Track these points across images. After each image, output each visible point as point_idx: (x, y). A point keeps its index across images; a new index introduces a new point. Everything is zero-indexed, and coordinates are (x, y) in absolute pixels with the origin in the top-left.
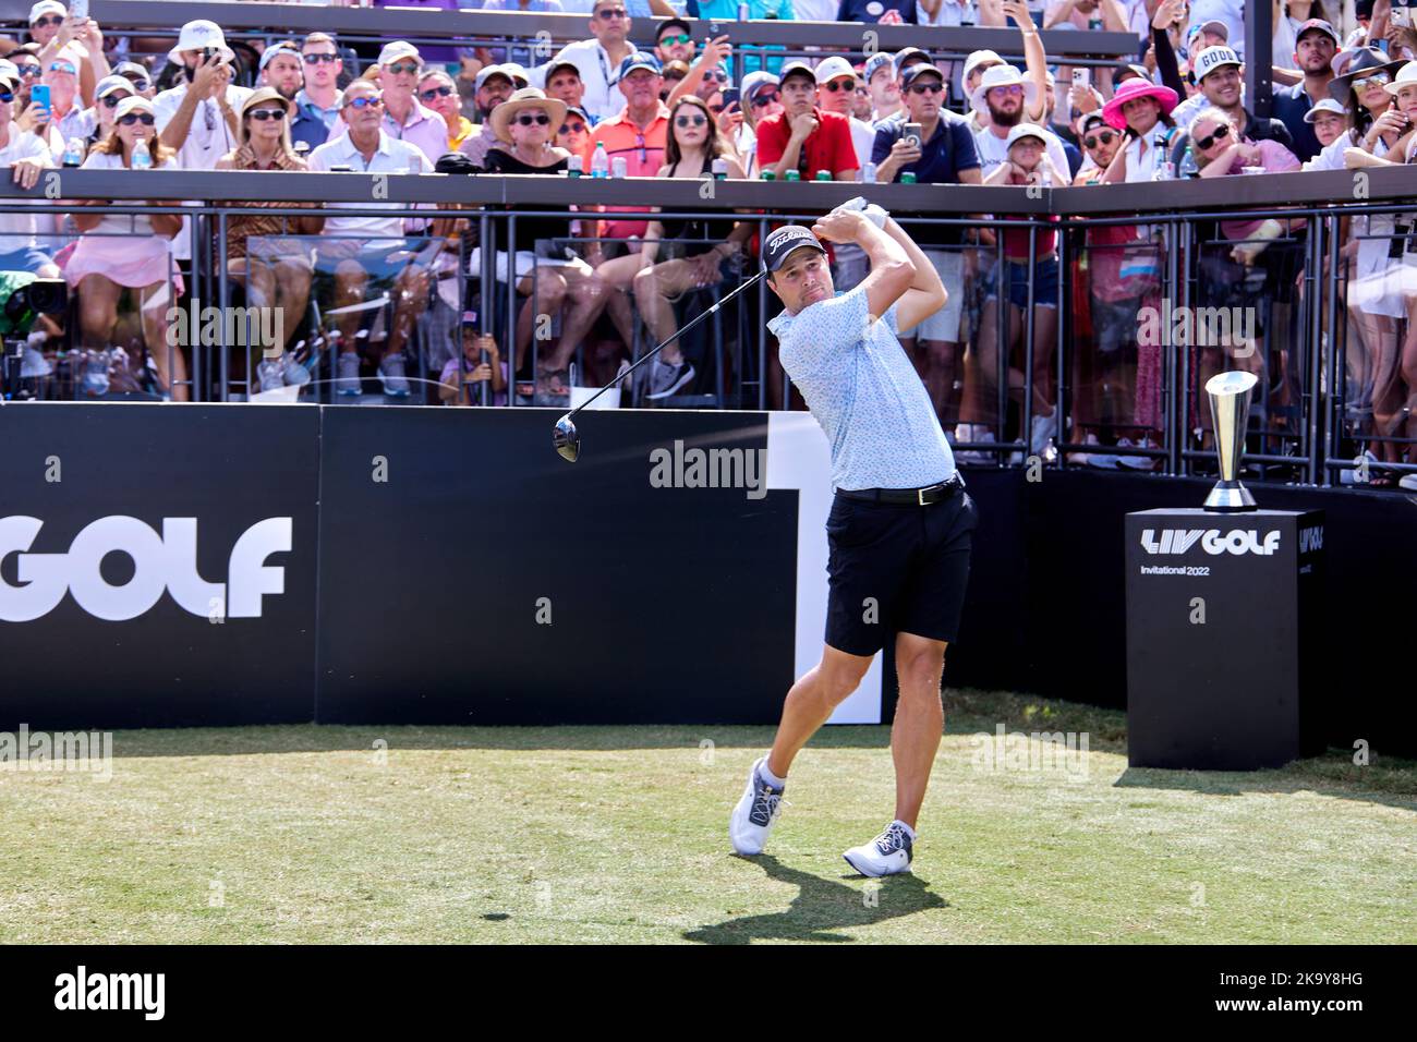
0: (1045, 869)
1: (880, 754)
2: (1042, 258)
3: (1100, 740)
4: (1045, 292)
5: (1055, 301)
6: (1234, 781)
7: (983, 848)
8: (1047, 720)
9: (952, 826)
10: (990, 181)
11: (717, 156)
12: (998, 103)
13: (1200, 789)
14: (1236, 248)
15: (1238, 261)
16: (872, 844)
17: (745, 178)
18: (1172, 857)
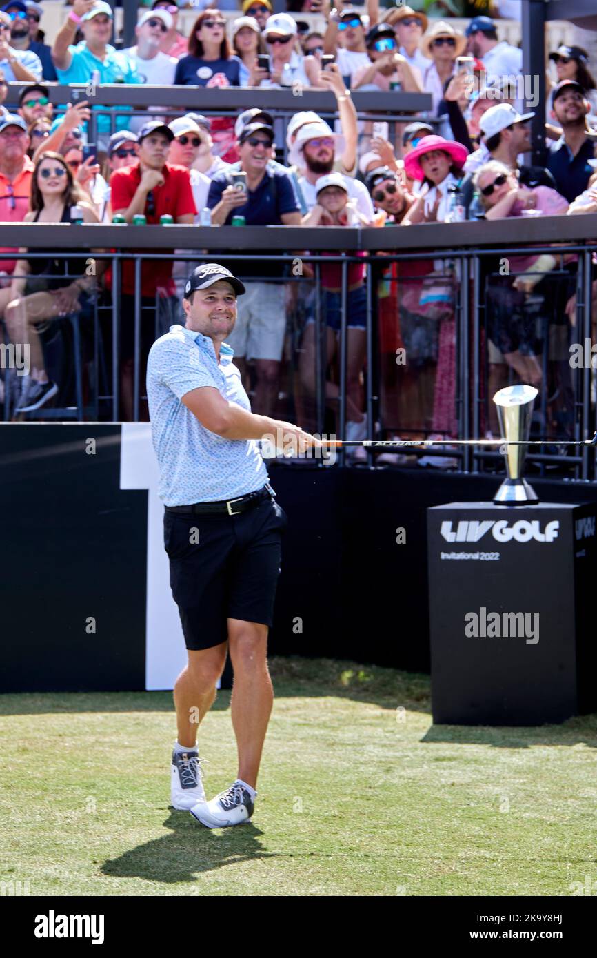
0: (364, 818)
1: (221, 716)
2: (352, 288)
3: (408, 701)
4: (356, 316)
5: (365, 324)
6: (523, 736)
7: (311, 799)
8: (362, 683)
9: (284, 780)
10: (306, 222)
11: (74, 204)
12: (314, 153)
13: (494, 743)
14: (518, 280)
15: (519, 289)
16: (217, 799)
17: (98, 222)
18: (472, 804)
